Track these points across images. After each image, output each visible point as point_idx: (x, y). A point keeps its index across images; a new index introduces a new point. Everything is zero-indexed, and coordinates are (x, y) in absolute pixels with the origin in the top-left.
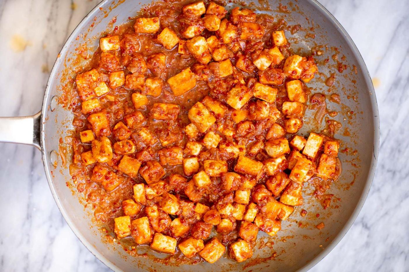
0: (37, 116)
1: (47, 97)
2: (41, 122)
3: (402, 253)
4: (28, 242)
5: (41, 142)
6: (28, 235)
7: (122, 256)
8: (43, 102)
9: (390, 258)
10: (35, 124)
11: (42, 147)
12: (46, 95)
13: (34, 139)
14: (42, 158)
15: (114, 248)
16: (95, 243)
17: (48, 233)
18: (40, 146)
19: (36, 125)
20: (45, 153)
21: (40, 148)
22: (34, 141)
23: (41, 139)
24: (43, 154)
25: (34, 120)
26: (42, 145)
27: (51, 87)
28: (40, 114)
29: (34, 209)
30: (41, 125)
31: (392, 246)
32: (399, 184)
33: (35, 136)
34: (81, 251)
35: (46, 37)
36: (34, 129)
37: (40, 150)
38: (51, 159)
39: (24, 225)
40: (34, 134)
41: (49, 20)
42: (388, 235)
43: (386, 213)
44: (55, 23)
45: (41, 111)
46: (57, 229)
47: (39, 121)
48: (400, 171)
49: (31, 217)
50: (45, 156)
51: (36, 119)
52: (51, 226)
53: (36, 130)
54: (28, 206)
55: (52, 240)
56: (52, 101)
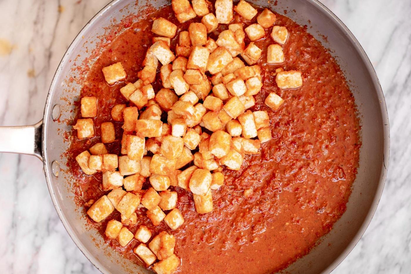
0: (38, 126)
1: (49, 106)
2: (42, 131)
3: (397, 264)
4: (13, 251)
5: (43, 152)
6: (13, 244)
7: (125, 269)
8: (44, 111)
9: (384, 270)
10: (36, 133)
11: (43, 157)
12: (47, 103)
13: (35, 148)
14: (44, 168)
15: (118, 261)
16: (98, 256)
17: (34, 243)
18: (42, 157)
19: (37, 135)
20: (46, 163)
21: (42, 158)
22: (35, 151)
23: (42, 149)
24: (44, 164)
25: (35, 130)
26: (44, 156)
27: (52, 95)
28: (41, 123)
29: (20, 218)
30: (42, 135)
31: (386, 257)
32: (394, 193)
33: (37, 146)
34: (67, 260)
35: (33, 40)
36: (36, 139)
37: (41, 160)
38: (53, 170)
39: (9, 234)
40: (35, 144)
41: (35, 23)
42: (382, 246)
43: (381, 224)
44: (42, 26)
45: (43, 119)
46: (42, 238)
47: (40, 131)
48: (395, 181)
49: (16, 225)
50: (47, 167)
51: (37, 128)
52: (36, 235)
53: (38, 140)
54: (14, 215)
55: (37, 250)
56: (54, 110)
